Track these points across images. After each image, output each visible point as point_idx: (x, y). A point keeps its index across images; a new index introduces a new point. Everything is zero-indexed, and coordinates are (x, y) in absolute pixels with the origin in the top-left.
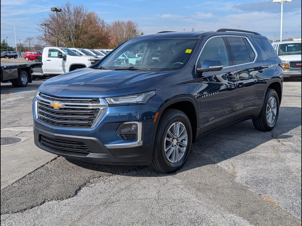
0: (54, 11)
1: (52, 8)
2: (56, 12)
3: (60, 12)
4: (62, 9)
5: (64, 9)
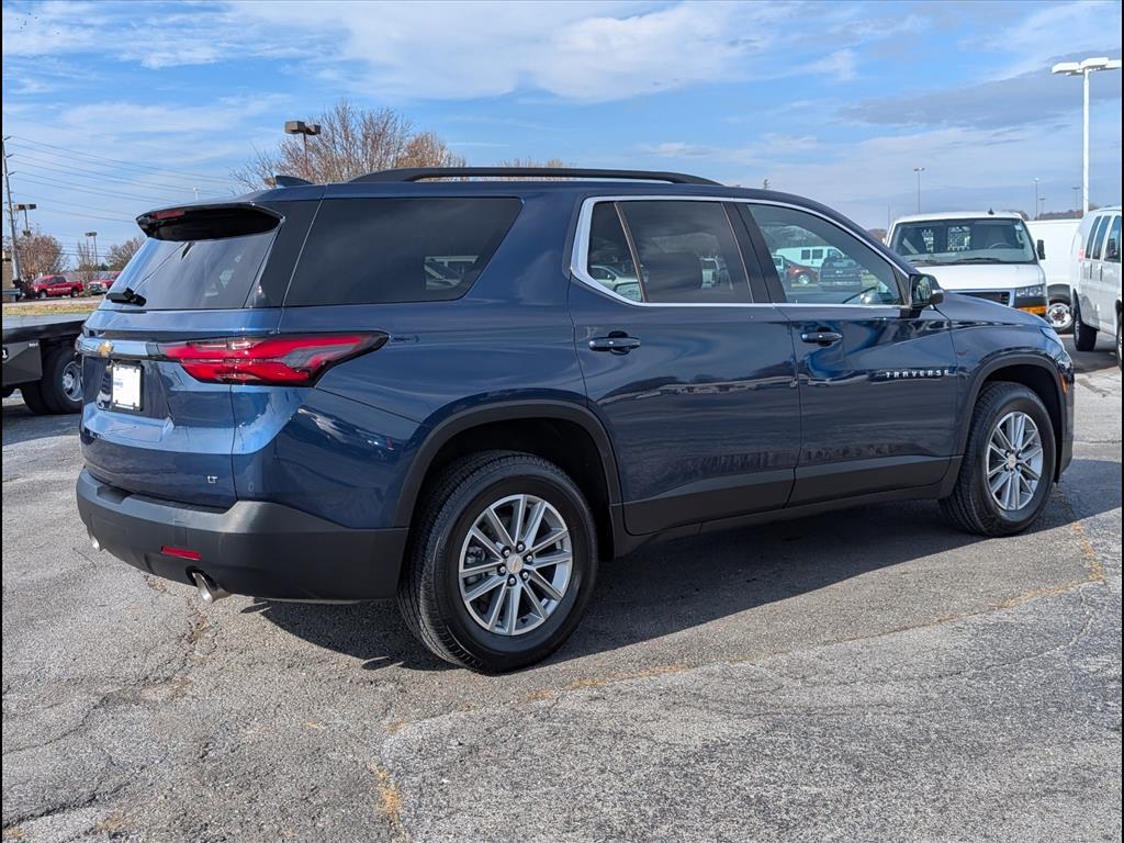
0: (294, 132)
1: (287, 124)
2: (302, 135)
3: (315, 138)
4: (325, 127)
5: (331, 126)
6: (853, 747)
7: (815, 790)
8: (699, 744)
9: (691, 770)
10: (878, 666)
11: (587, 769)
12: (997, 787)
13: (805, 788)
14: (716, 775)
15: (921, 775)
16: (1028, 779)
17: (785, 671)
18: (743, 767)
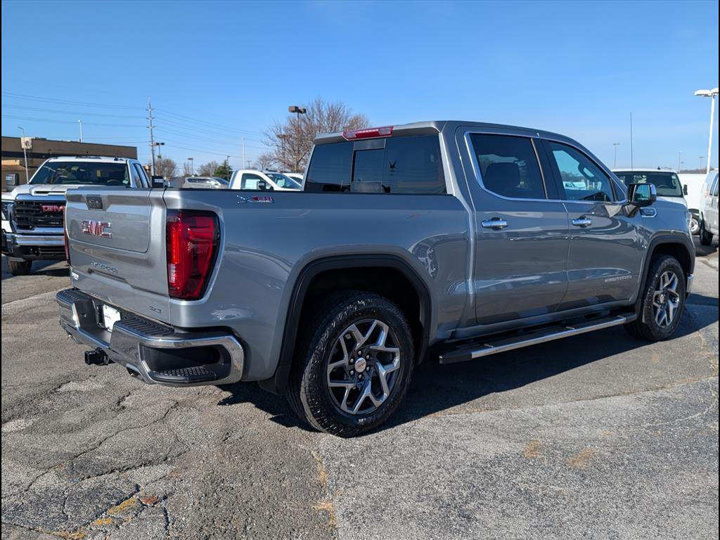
0: (293, 112)
1: (290, 107)
2: (297, 113)
3: (304, 114)
4: (309, 110)
5: (312, 108)
6: (579, 464)
7: (557, 489)
8: (493, 455)
9: (488, 471)
10: (594, 417)
11: (430, 465)
12: (664, 496)
13: (552, 487)
14: (502, 474)
15: (619, 485)
16: (682, 493)
17: (541, 416)
18: (517, 472)
